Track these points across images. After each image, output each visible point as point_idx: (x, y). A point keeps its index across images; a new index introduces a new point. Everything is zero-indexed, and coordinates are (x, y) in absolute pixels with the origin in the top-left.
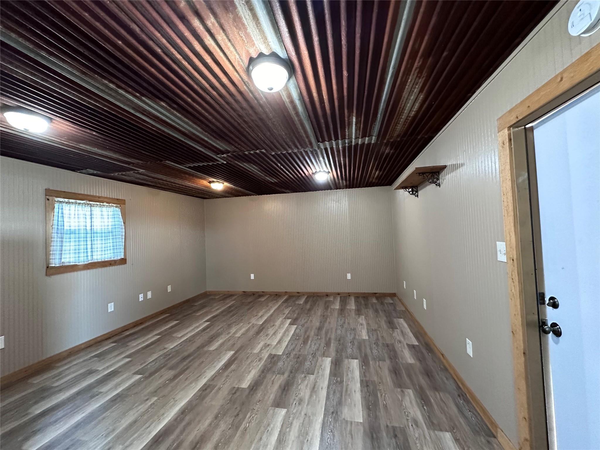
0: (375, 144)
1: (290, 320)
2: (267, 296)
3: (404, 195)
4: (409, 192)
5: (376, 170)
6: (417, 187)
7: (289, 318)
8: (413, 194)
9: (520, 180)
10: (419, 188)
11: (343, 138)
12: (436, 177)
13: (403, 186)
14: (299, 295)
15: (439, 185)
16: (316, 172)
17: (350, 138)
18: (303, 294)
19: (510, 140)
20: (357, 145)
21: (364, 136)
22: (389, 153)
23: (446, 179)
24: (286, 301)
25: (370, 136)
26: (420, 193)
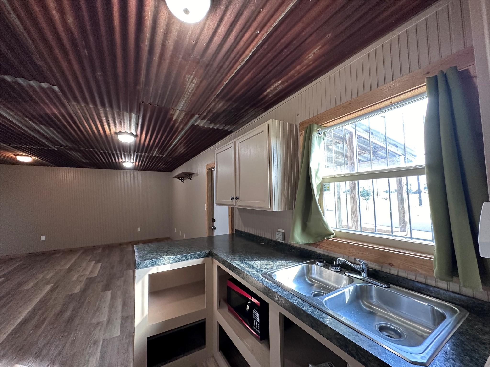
0: (164, 157)
1: (95, 261)
2: (61, 253)
3: (177, 181)
4: (180, 180)
5: (163, 165)
6: (184, 178)
7: (93, 261)
8: (182, 181)
9: (210, 185)
10: (185, 178)
11: (149, 153)
12: (191, 176)
13: (177, 177)
14: (95, 248)
15: (192, 180)
16: (124, 161)
17: (153, 153)
18: (99, 247)
19: (208, 173)
20: (155, 156)
21: (160, 154)
22: (171, 160)
23: (194, 178)
24: (83, 253)
25: (163, 154)
26: (185, 181)
